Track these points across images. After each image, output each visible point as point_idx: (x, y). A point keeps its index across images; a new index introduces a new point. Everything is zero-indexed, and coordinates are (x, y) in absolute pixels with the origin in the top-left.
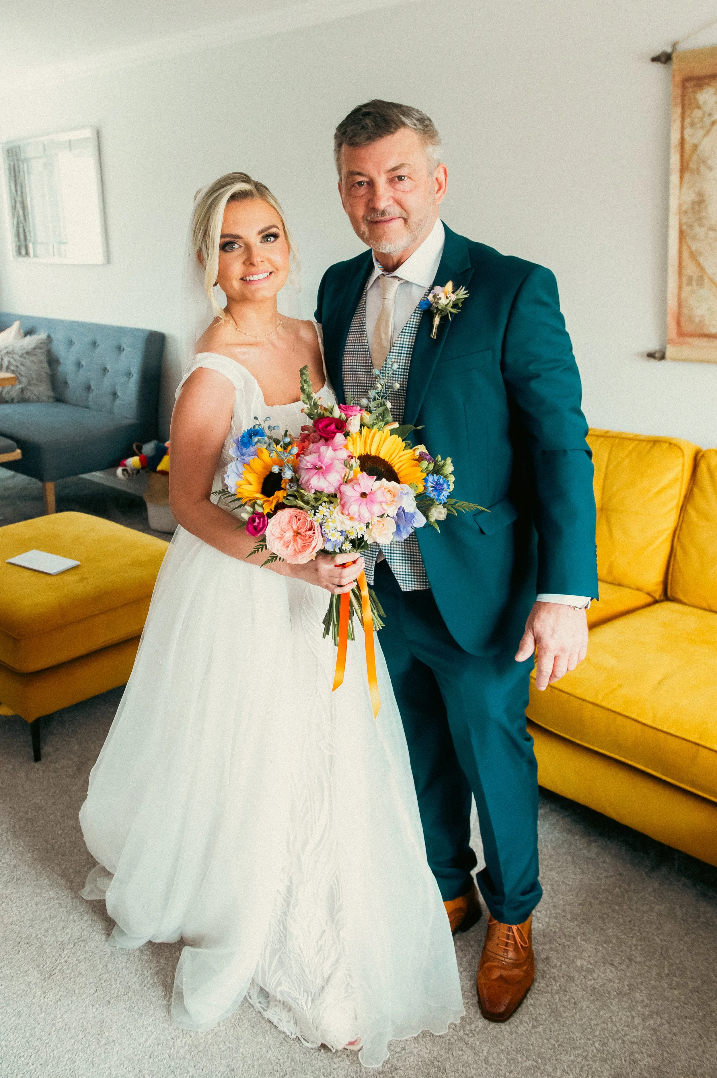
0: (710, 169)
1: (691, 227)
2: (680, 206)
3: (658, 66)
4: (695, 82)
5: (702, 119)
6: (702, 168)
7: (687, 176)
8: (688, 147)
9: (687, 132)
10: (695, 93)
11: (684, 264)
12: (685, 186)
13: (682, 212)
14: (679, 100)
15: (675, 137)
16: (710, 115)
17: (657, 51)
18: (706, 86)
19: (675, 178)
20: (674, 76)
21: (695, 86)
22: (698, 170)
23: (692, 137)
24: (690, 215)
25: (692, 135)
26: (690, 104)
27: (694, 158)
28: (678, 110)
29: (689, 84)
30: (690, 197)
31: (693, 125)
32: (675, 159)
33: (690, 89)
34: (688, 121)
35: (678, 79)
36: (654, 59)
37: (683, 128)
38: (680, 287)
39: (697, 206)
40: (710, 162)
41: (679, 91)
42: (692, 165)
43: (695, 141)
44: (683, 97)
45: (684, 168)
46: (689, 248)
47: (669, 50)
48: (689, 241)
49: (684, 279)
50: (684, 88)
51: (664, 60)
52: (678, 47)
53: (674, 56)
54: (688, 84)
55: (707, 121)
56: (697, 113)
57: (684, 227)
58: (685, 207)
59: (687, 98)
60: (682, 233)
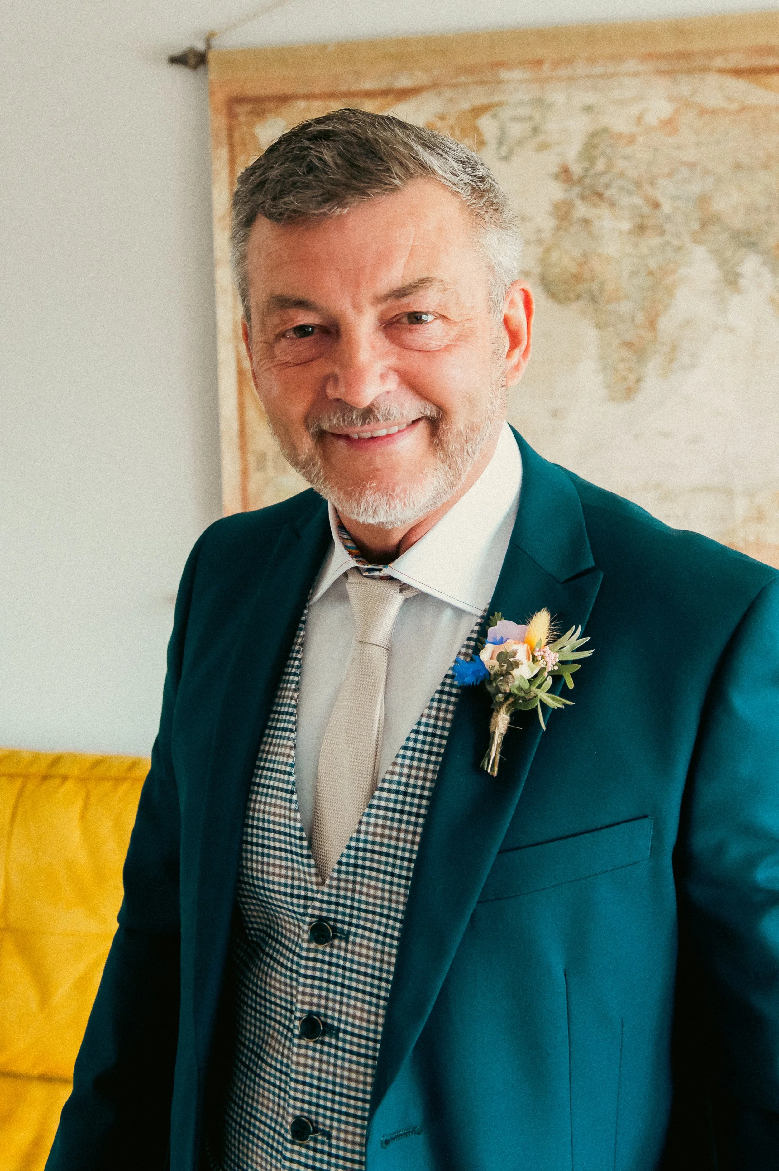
3: (179, 72)
4: (249, 107)
10: (252, 125)
11: (249, 430)
14: (224, 135)
17: (180, 47)
18: (269, 116)
20: (212, 93)
21: (252, 112)
26: (244, 144)
28: (224, 153)
29: (242, 110)
33: (242, 119)
35: (220, 98)
36: (178, 60)
38: (245, 474)
41: (222, 121)
44: (231, 131)
47: (200, 46)
49: (251, 459)
50: (232, 115)
51: (192, 61)
52: (214, 42)
53: (211, 57)
54: (237, 109)
59: (237, 134)
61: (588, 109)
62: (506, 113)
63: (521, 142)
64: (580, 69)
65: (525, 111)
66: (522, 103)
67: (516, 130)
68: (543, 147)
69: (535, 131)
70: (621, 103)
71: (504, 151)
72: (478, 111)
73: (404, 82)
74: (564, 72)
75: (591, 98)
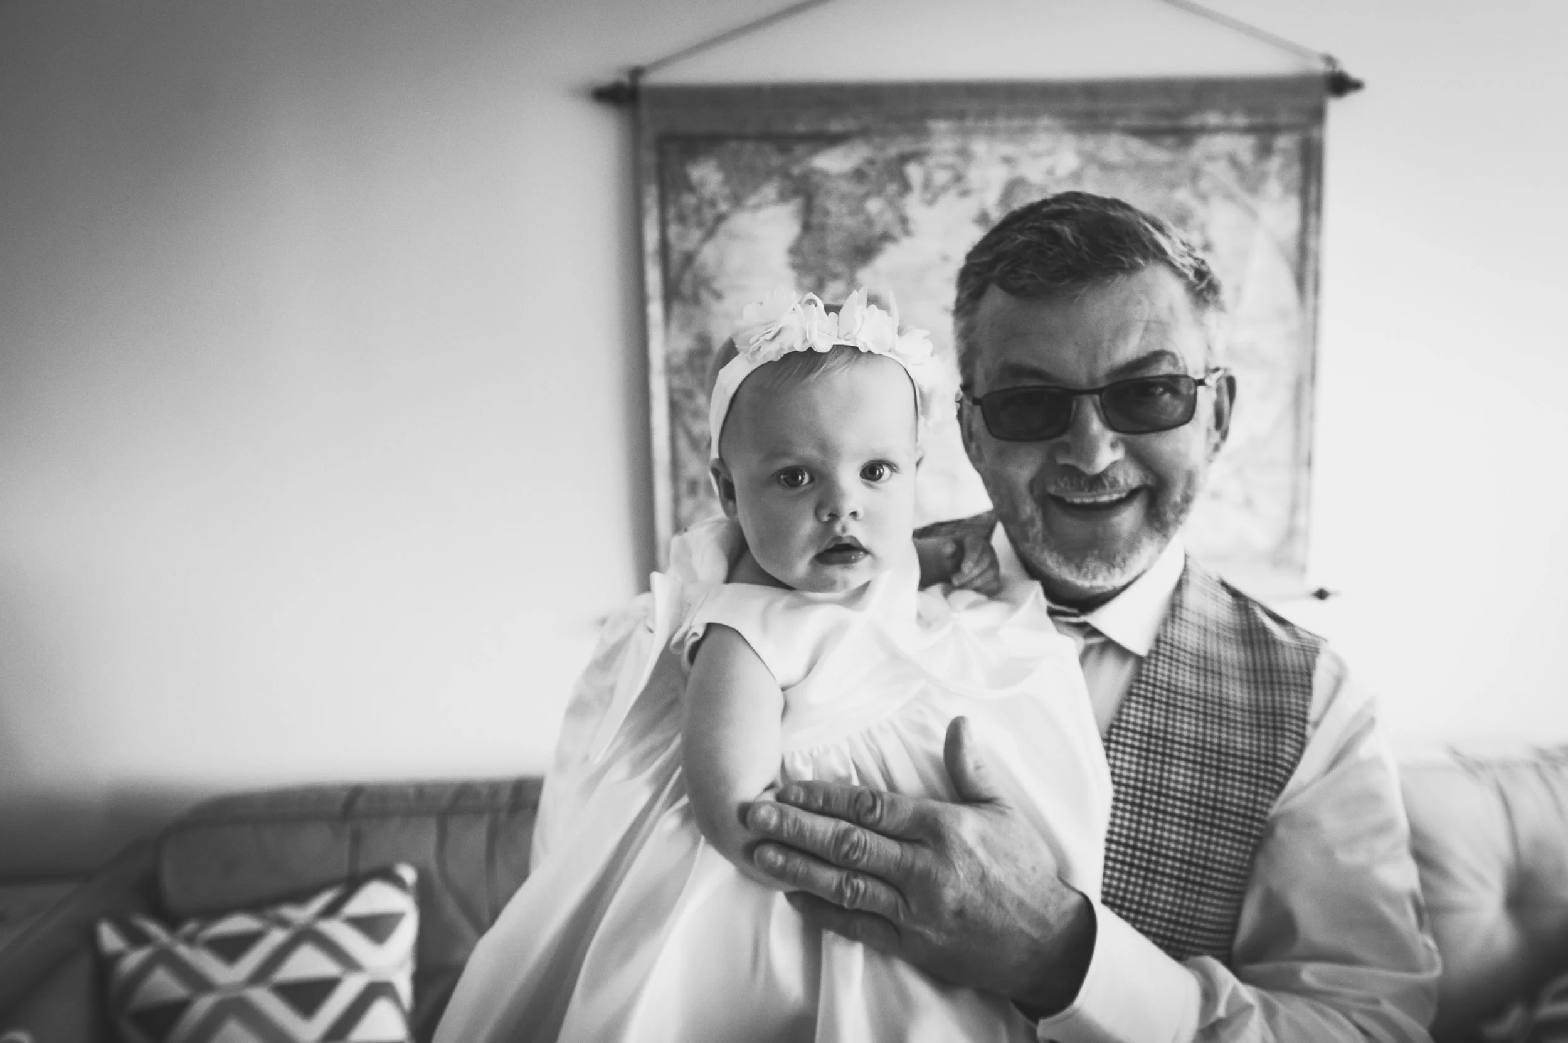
0: (718, 296)
1: (689, 395)
2: (668, 360)
4: (679, 145)
5: (698, 210)
6: (704, 295)
7: (677, 309)
8: (675, 257)
9: (673, 230)
10: (684, 164)
11: (681, 459)
12: (674, 326)
13: (671, 370)
14: (654, 173)
15: (651, 237)
16: (713, 203)
18: (702, 155)
19: (655, 310)
20: (641, 130)
21: (684, 151)
22: (696, 300)
23: (684, 239)
24: (687, 374)
25: (682, 237)
26: (676, 183)
27: (688, 277)
28: (656, 192)
29: (671, 147)
30: (684, 344)
31: (682, 219)
32: (653, 277)
33: (673, 157)
34: (672, 212)
35: (651, 136)
37: (663, 225)
38: (676, 500)
39: (698, 362)
40: (718, 285)
41: (653, 158)
42: (686, 288)
43: (689, 245)
44: (662, 167)
45: (671, 294)
46: (688, 433)
48: (688, 419)
50: (662, 152)
51: (621, 98)
53: (639, 93)
54: (669, 147)
55: (709, 215)
56: (690, 200)
57: (678, 397)
58: (677, 361)
59: (668, 171)
60: (675, 409)
61: (1007, 160)
62: (931, 161)
63: (944, 188)
64: (1001, 123)
65: (949, 159)
66: (945, 152)
67: (941, 177)
68: (965, 193)
69: (959, 178)
70: (1036, 155)
71: (928, 196)
72: (905, 158)
73: (835, 126)
74: (986, 124)
75: (1008, 149)
